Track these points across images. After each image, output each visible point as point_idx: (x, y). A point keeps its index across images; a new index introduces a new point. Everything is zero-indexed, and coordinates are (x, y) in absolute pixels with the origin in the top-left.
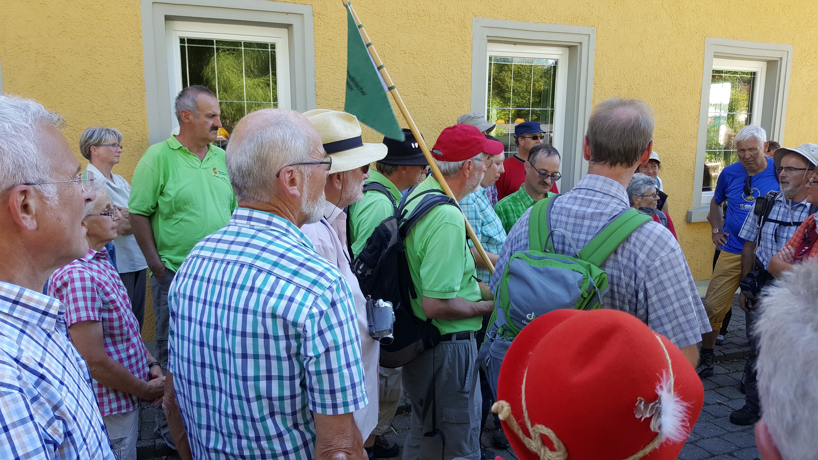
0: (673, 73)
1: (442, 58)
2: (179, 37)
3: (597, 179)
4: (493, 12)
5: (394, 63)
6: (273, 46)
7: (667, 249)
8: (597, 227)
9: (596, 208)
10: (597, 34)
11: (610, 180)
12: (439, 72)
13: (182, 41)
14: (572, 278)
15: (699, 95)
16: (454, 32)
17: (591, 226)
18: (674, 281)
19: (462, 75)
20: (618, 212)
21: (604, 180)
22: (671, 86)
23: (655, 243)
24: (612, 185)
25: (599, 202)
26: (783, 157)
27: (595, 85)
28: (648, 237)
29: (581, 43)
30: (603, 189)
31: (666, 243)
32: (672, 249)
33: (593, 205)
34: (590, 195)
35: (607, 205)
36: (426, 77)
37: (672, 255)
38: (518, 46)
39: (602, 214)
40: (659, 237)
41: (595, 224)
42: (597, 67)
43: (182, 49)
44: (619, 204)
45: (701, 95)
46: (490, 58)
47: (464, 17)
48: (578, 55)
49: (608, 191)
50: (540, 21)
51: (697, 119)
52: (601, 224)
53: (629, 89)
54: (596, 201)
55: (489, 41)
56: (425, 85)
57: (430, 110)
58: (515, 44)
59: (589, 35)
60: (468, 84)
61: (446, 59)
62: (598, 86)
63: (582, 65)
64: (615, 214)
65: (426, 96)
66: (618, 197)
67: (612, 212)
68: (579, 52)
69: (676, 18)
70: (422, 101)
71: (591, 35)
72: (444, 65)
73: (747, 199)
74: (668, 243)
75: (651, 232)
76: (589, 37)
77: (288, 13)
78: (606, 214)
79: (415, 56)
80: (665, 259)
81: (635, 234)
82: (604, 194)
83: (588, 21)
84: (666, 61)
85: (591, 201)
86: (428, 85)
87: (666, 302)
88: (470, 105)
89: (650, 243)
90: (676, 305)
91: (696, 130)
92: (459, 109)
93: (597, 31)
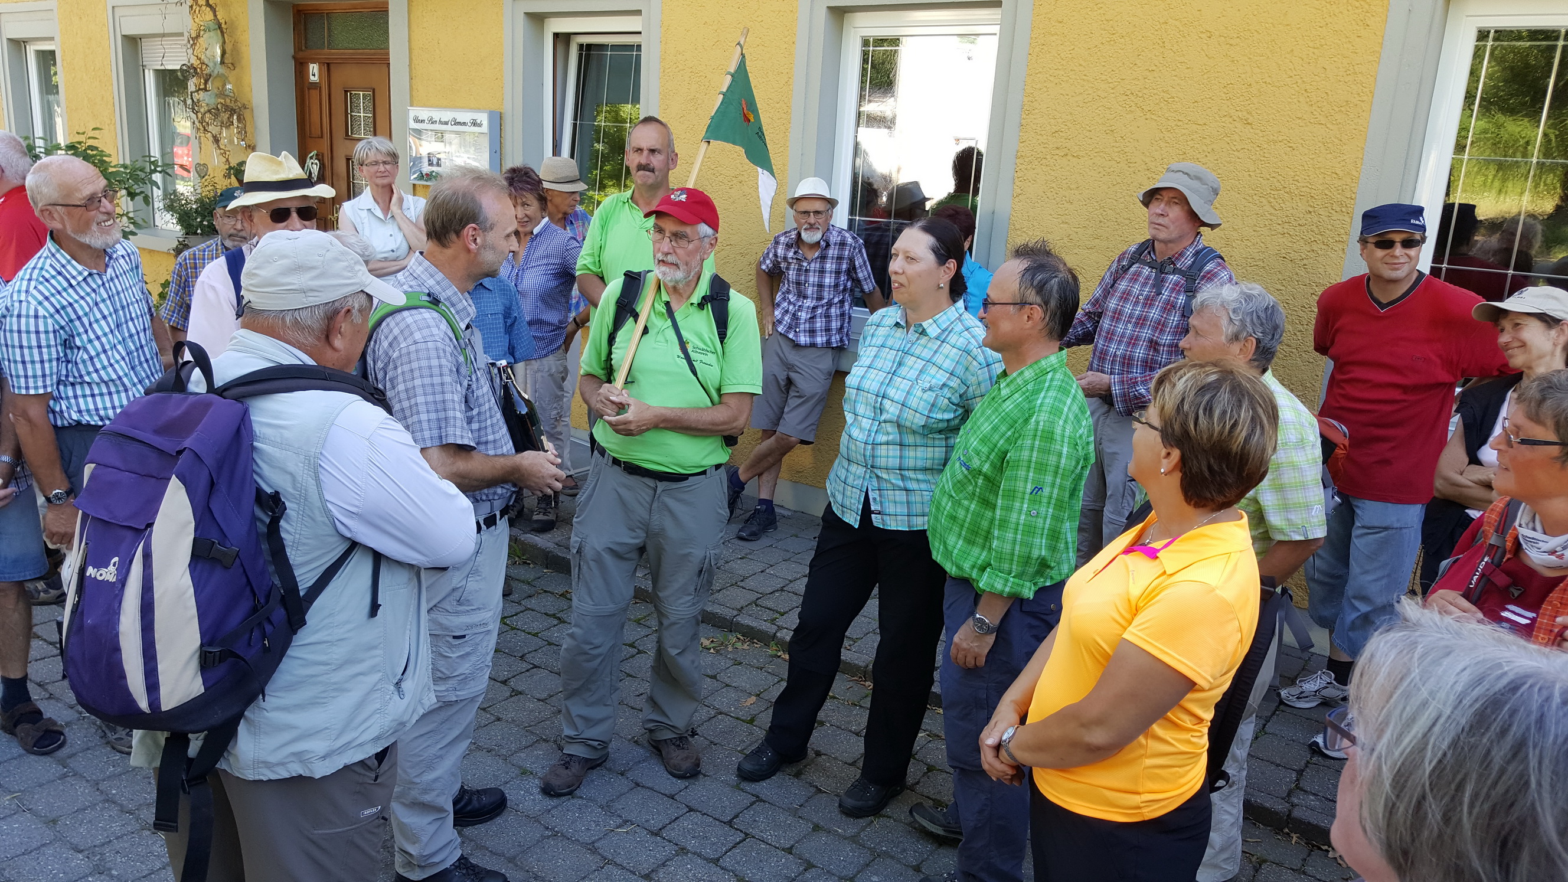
1: (1301, 42)
2: (862, 37)
5: (1182, 60)
12: (1289, 72)
13: (866, 43)
36: (1254, 85)
43: (865, 56)
46: (1481, 36)
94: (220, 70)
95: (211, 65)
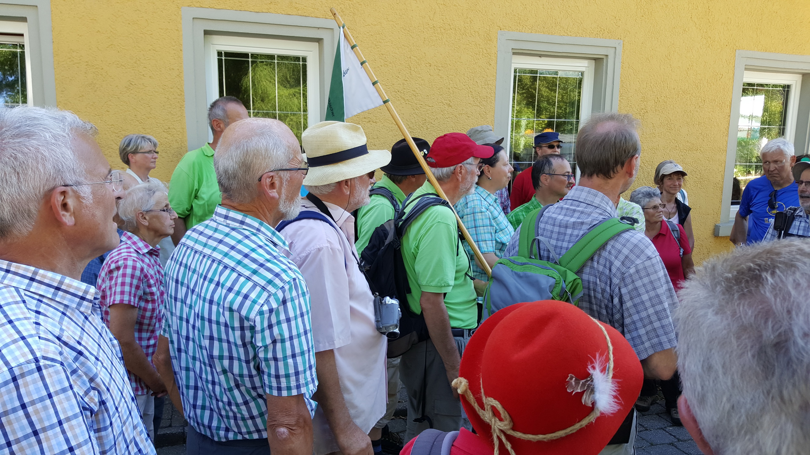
0: (702, 85)
1: (467, 70)
2: (217, 50)
3: (582, 190)
4: (519, 25)
5: (419, 76)
6: (304, 59)
7: (643, 257)
8: (577, 236)
9: (578, 218)
10: (623, 47)
11: (594, 191)
12: (464, 83)
13: (220, 54)
14: (545, 282)
15: (729, 107)
16: (479, 45)
17: (572, 234)
18: (649, 287)
19: (486, 87)
20: (598, 222)
21: (589, 191)
22: (700, 99)
23: (631, 251)
24: (596, 196)
25: (582, 212)
26: (802, 171)
27: (621, 97)
28: (624, 245)
29: (607, 56)
30: (587, 200)
31: (642, 252)
32: (648, 257)
33: (576, 215)
34: (575, 206)
35: (589, 215)
36: (451, 88)
37: (648, 263)
38: (543, 58)
39: (582, 223)
40: (636, 246)
41: (576, 232)
42: (623, 79)
43: (220, 61)
44: (601, 214)
45: (730, 108)
46: (515, 71)
47: (490, 31)
48: (604, 67)
49: (591, 201)
50: (566, 34)
51: (726, 132)
52: (582, 233)
53: (656, 101)
54: (579, 211)
55: (514, 54)
56: (449, 96)
57: (454, 121)
58: (540, 57)
59: (615, 48)
60: (493, 95)
61: (471, 71)
62: (624, 98)
63: (608, 77)
64: (594, 223)
65: (450, 107)
66: (601, 207)
67: (592, 222)
68: (605, 64)
69: (705, 31)
70: (446, 112)
71: (617, 48)
72: (469, 77)
73: (771, 213)
74: (645, 252)
75: (628, 241)
76: (616, 50)
77: (319, 28)
78: (586, 224)
79: (440, 68)
80: (641, 267)
81: (612, 243)
82: (588, 204)
83: (614, 33)
84: (695, 73)
85: (574, 211)
86: (452, 96)
87: (641, 307)
88: (494, 116)
89: (626, 251)
90: (651, 311)
91: (725, 143)
92: (482, 120)
93: (623, 44)
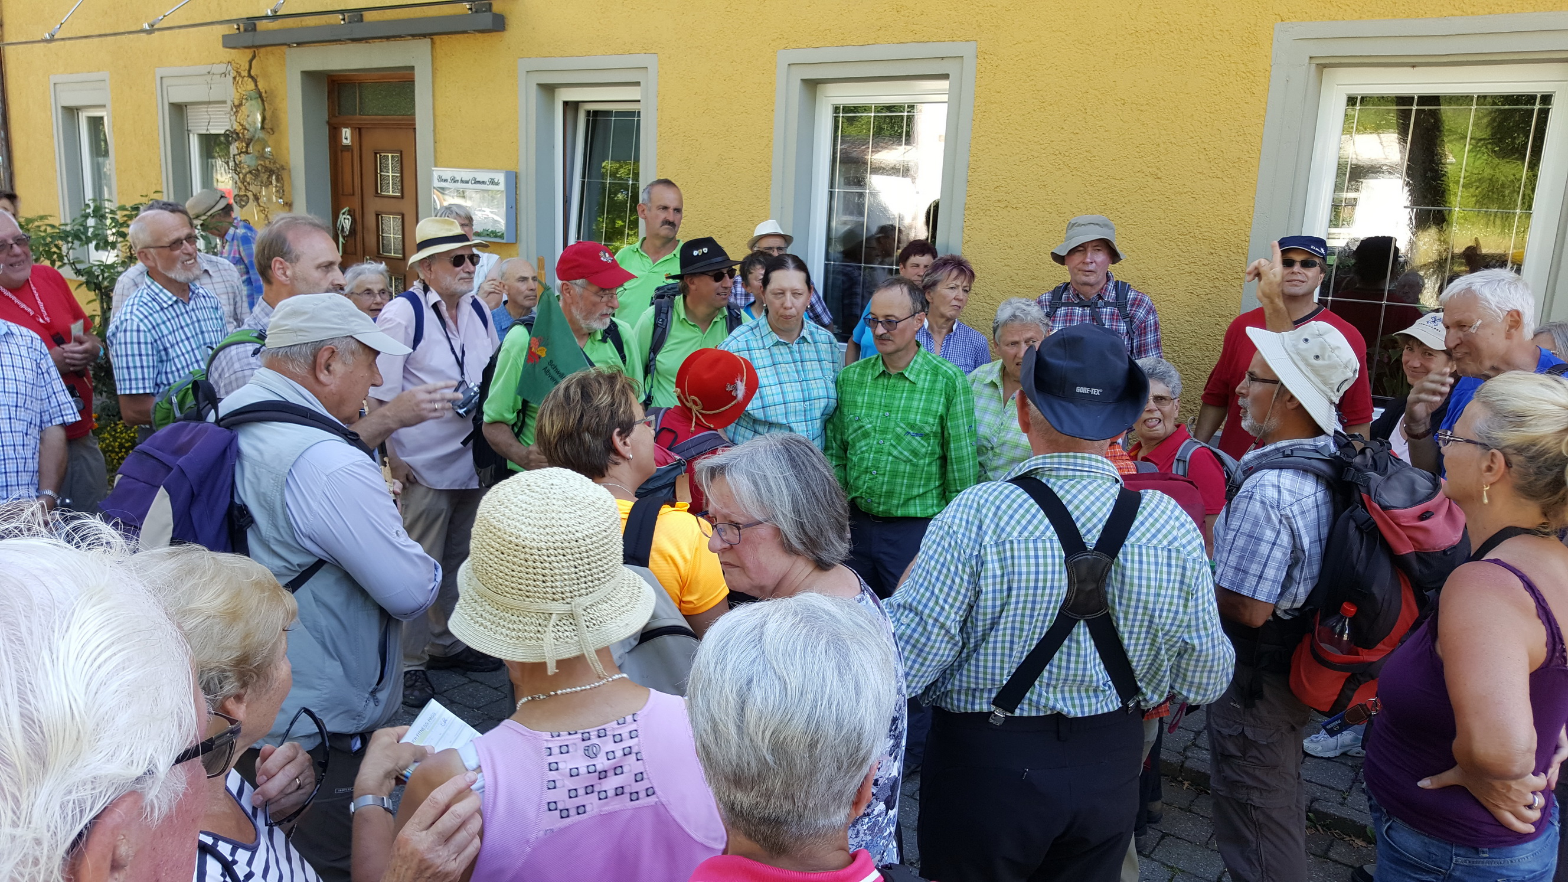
1: (1199, 108)
2: (833, 105)
12: (1190, 133)
13: (836, 109)
19: (1240, 139)
47: (1256, 25)
60: (1254, 155)
61: (1207, 109)
65: (1158, 181)
70: (1148, 190)
77: (943, 58)
79: (1142, 108)
86: (1163, 159)
92: (1226, 205)
94: (261, 134)
95: (251, 130)
